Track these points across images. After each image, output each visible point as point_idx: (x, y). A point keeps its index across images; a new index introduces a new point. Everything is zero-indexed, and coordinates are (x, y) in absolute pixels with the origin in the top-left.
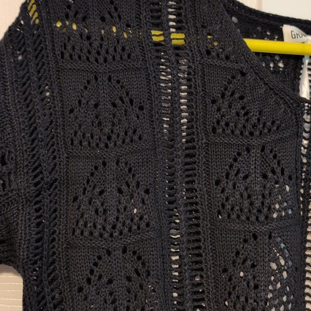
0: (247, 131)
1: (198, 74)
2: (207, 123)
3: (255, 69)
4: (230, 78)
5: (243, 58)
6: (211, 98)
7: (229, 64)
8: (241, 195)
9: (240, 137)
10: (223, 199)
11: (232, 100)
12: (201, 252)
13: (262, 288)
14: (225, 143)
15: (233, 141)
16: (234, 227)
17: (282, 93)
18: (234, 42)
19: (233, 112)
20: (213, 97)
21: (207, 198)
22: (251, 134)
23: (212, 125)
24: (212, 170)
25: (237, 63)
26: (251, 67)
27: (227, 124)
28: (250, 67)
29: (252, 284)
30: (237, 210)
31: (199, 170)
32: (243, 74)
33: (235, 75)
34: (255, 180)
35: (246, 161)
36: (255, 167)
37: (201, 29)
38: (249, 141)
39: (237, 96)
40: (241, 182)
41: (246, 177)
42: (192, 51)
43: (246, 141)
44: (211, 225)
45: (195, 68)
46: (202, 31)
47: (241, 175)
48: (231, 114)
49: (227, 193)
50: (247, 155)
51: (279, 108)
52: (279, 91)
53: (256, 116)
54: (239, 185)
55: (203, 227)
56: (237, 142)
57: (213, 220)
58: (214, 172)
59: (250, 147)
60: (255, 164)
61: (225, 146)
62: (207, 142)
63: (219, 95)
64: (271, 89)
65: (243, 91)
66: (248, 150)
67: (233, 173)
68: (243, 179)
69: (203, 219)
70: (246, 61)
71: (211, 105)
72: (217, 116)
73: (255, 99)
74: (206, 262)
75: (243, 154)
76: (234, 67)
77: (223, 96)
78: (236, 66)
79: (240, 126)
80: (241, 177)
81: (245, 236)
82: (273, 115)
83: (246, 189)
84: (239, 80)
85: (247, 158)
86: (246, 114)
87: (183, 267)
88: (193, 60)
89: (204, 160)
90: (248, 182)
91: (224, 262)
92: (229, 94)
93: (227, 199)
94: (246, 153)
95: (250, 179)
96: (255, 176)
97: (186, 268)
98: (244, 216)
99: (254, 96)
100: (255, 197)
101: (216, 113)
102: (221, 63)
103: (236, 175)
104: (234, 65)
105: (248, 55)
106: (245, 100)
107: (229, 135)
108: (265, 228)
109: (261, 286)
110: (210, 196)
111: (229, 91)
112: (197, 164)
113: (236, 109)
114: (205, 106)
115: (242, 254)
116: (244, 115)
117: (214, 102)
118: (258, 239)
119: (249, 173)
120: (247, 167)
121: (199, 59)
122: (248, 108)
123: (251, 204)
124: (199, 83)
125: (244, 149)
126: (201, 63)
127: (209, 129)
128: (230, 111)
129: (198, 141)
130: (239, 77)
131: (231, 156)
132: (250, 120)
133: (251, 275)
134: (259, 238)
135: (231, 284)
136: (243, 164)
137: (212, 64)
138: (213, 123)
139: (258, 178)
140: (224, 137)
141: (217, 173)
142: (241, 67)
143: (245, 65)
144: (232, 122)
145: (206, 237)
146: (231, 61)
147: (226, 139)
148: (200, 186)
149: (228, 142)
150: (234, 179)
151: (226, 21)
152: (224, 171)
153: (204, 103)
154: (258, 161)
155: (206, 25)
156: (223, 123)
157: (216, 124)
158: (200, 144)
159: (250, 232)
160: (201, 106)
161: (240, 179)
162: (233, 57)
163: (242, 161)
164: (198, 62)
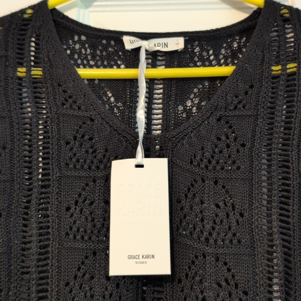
0: (94, 165)
1: (54, 121)
2: (61, 160)
3: (102, 115)
4: (81, 123)
5: (92, 107)
6: (66, 140)
7: (80, 113)
8: (86, 219)
9: (88, 170)
10: (71, 223)
11: (83, 141)
12: (49, 268)
13: (97, 297)
14: (76, 176)
15: (82, 174)
16: (78, 246)
17: (125, 132)
18: (84, 96)
19: (83, 150)
20: (67, 140)
21: (58, 222)
22: (98, 167)
23: (66, 161)
24: (64, 199)
25: (87, 112)
26: (99, 114)
27: (78, 161)
28: (97, 114)
29: (88, 294)
30: (82, 231)
31: (52, 199)
32: (92, 120)
33: (85, 121)
34: (99, 205)
35: (92, 190)
36: (99, 195)
37: (58, 87)
38: (95, 174)
39: (86, 137)
40: (87, 207)
41: (92, 203)
42: (50, 104)
43: (93, 173)
44: (59, 245)
45: (52, 117)
46: (59, 89)
47: (87, 202)
48: (82, 152)
49: (75, 217)
50: (93, 185)
51: (122, 145)
52: (122, 131)
53: (102, 153)
54: (85, 211)
55: (52, 247)
56: (85, 175)
57: (62, 240)
58: (66, 200)
59: (96, 179)
60: (99, 192)
61: (75, 179)
62: (61, 175)
63: (72, 138)
64: (115, 130)
65: (92, 133)
66: (94, 181)
67: (80, 200)
68: (89, 205)
69: (53, 241)
70: (94, 109)
71: (65, 145)
72: (69, 154)
73: (101, 139)
74: (52, 278)
75: (90, 184)
76: (85, 115)
77: (75, 138)
78: (86, 114)
79: (88, 161)
80: (87, 204)
81: (86, 254)
82: (116, 151)
83: (91, 213)
84: (89, 125)
85: (94, 188)
86: (94, 152)
87: (31, 281)
88: (51, 111)
89: (57, 190)
90: (93, 207)
91: (68, 276)
92: (80, 136)
93: (75, 222)
94: (92, 184)
95: (95, 204)
96: (99, 202)
97: (34, 282)
98: (87, 236)
99: (101, 137)
100: (98, 220)
101: (69, 152)
102: (73, 112)
103: (83, 202)
104: (84, 113)
105: (96, 105)
106: (93, 141)
107: (79, 169)
108: (103, 245)
109: (96, 296)
110: (60, 221)
111: (80, 134)
112: (51, 194)
113: (85, 148)
114: (60, 147)
115: (83, 269)
116: (92, 153)
117: (68, 143)
118: (97, 256)
119: (94, 200)
120: (93, 195)
121: (55, 110)
122: (96, 147)
123: (94, 226)
124: (55, 129)
125: (91, 181)
126: (58, 113)
127: (63, 165)
128: (81, 150)
129: (53, 175)
130: (89, 122)
131: (80, 187)
132: (97, 156)
133: (89, 286)
134: (98, 254)
135: (71, 295)
136: (90, 193)
137: (66, 114)
138: (67, 160)
139: (101, 203)
140: (75, 171)
141: (68, 201)
142: (90, 115)
143: (93, 113)
144: (82, 159)
145: (54, 255)
146: (82, 111)
147: (76, 173)
148: (53, 212)
149: (78, 174)
150: (81, 206)
151: (77, 80)
152: (74, 199)
153: (59, 145)
154: (102, 190)
155: (61, 84)
156: (74, 160)
157: (68, 161)
158: (54, 177)
159: (91, 249)
160: (56, 148)
161: (86, 205)
162: (84, 107)
163: (89, 190)
164: (55, 113)
